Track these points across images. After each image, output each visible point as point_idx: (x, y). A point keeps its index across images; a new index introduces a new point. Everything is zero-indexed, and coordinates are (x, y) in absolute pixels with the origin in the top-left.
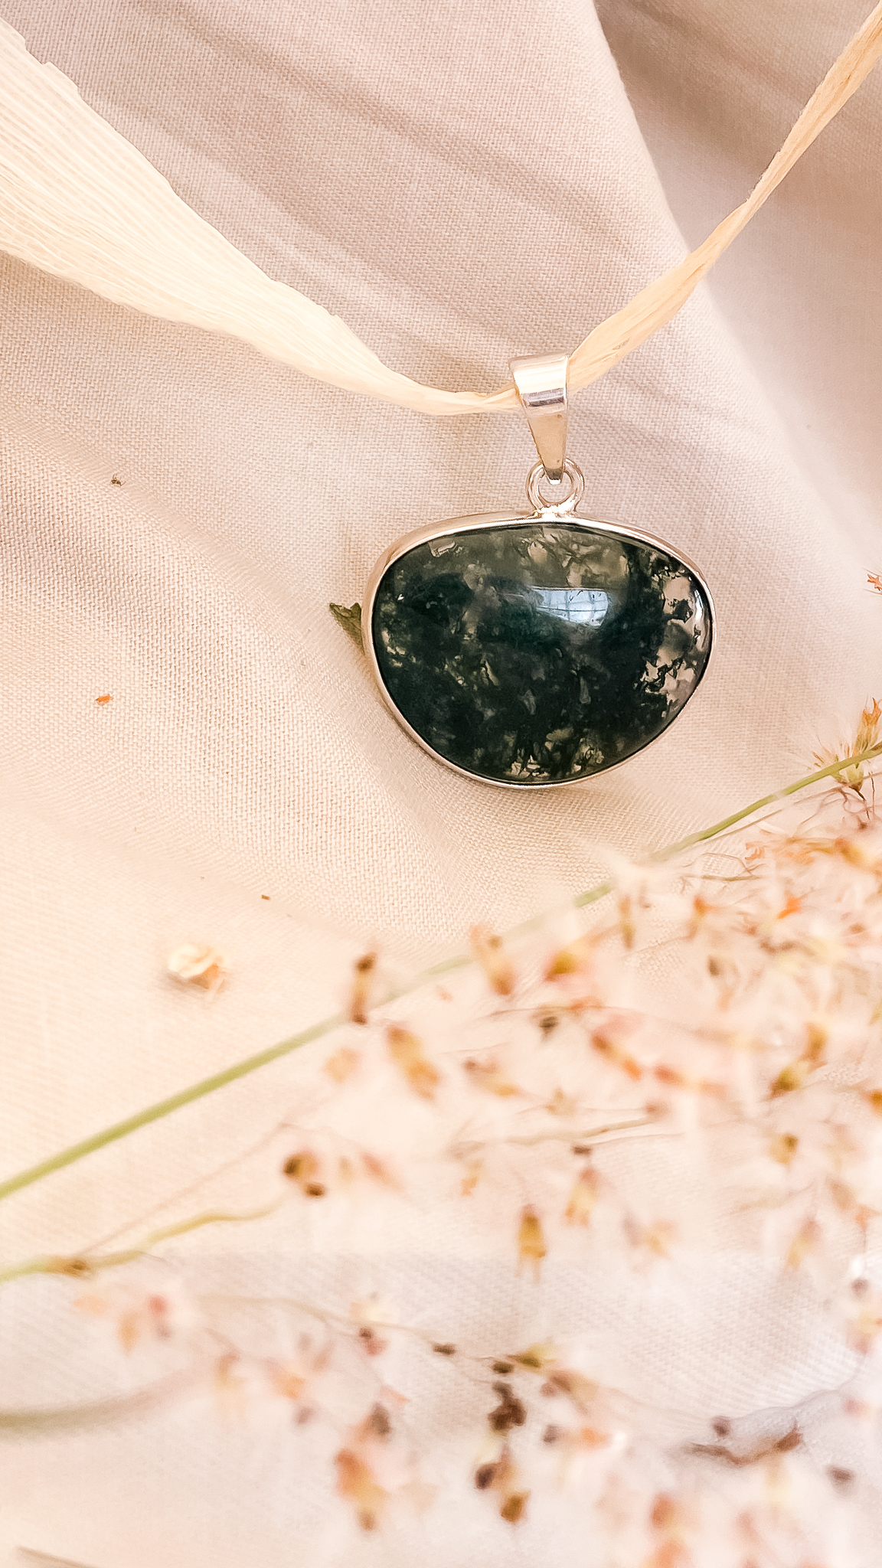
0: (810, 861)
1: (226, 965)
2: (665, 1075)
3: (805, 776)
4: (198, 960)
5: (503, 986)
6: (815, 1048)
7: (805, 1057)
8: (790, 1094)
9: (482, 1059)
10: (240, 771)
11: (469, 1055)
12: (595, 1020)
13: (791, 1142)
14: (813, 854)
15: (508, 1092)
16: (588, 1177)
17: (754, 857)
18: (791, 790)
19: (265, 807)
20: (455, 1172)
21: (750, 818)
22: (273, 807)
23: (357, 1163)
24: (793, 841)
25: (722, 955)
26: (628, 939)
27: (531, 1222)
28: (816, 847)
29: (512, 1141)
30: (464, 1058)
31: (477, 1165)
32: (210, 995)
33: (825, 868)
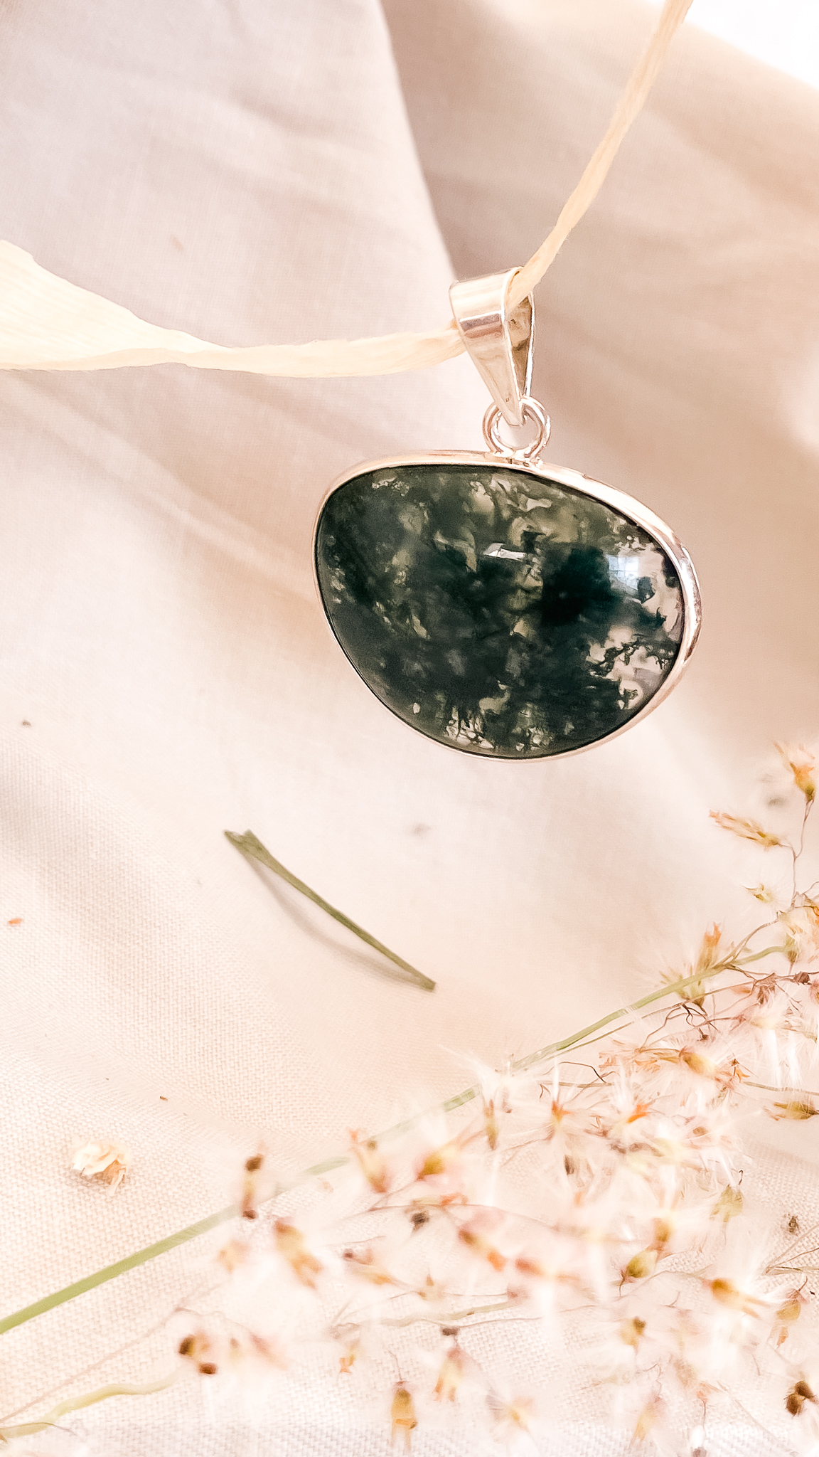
0: (657, 1068)
1: (127, 1160)
2: (524, 1266)
3: (652, 992)
4: (102, 1158)
5: (380, 1185)
6: (662, 1239)
7: (650, 1249)
8: (639, 1281)
9: (358, 1250)
10: (141, 983)
11: (348, 1248)
12: (463, 1215)
13: (639, 1325)
14: (659, 1062)
15: (382, 1280)
16: (455, 1355)
17: (608, 1064)
18: (640, 1005)
19: (164, 1014)
20: (335, 1350)
21: (604, 1030)
22: (171, 1015)
23: (245, 1343)
24: (641, 1051)
25: (578, 1155)
26: (492, 1143)
27: (403, 1396)
28: (664, 1056)
29: (386, 1322)
30: (342, 1250)
31: (355, 1345)
32: (112, 1190)
33: (672, 1075)
